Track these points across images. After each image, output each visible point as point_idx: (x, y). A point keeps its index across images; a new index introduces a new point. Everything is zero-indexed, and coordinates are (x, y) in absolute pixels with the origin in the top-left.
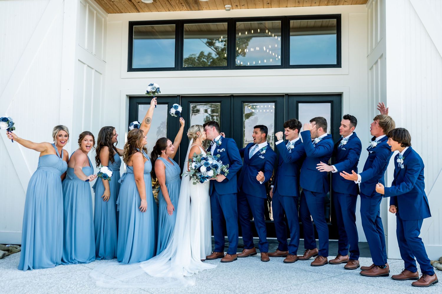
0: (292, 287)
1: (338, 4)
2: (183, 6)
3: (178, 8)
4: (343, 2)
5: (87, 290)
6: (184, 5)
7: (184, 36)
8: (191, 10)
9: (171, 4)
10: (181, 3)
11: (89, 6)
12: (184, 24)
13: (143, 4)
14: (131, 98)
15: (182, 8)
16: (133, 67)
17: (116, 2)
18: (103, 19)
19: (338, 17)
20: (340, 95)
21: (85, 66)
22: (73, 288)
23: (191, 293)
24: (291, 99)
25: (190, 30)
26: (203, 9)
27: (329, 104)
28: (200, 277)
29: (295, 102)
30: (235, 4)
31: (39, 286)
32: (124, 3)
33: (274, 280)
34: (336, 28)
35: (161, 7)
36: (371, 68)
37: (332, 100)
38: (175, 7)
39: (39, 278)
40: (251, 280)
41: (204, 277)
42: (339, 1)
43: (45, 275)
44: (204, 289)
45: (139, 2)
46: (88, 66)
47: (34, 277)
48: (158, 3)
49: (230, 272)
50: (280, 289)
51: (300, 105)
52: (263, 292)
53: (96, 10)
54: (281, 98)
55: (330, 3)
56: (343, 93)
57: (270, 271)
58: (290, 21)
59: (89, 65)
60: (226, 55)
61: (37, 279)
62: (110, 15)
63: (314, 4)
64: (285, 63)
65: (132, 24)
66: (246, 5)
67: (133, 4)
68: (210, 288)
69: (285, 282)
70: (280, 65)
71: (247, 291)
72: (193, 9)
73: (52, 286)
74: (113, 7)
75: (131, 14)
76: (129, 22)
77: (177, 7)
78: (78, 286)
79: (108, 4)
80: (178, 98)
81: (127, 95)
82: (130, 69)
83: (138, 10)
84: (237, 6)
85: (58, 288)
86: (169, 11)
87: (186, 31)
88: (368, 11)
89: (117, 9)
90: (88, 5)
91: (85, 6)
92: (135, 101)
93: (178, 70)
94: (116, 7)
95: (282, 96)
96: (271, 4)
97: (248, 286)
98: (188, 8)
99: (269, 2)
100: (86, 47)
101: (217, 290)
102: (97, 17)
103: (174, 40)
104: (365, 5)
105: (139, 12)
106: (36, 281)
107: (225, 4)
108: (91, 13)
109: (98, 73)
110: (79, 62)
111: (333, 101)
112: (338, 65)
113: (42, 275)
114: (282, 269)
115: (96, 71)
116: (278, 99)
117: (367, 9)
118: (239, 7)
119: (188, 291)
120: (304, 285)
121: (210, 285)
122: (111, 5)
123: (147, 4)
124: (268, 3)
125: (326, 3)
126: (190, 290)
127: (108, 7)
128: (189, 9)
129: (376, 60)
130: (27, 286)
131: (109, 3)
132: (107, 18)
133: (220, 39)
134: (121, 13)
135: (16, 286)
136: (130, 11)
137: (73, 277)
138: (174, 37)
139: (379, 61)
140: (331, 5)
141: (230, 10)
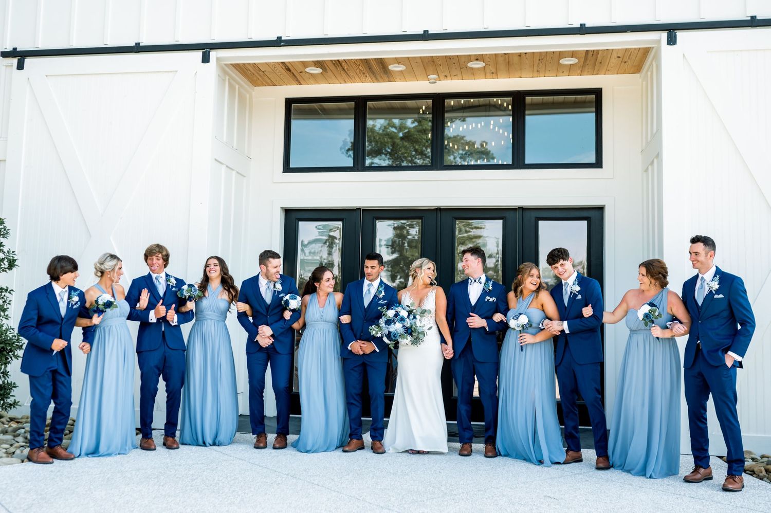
0: (517, 485)
1: (597, 74)
2: (366, 76)
3: (359, 79)
4: (604, 70)
5: (242, 483)
6: (368, 75)
7: (368, 116)
8: (378, 81)
9: (347, 74)
10: (364, 73)
11: (229, 79)
12: (368, 103)
13: (307, 75)
14: (288, 212)
15: (364, 79)
16: (291, 166)
17: (269, 72)
18: (248, 96)
19: (597, 93)
20: (601, 209)
21: (224, 167)
22: (223, 481)
23: (381, 489)
24: (527, 214)
25: (376, 107)
26: (396, 80)
27: (585, 223)
28: (392, 471)
29: (533, 219)
30: (443, 74)
31: (177, 478)
32: (280, 73)
33: (494, 476)
34: (594, 104)
35: (333, 77)
36: (646, 170)
37: (589, 216)
38: (354, 78)
39: (174, 468)
40: (462, 476)
41: (397, 472)
42: (598, 70)
43: (180, 465)
44: (399, 485)
45: (301, 72)
46: (227, 166)
47: (167, 468)
48: (330, 73)
49: (434, 466)
50: (502, 487)
51: (541, 223)
52: (477, 490)
53: (238, 83)
54: (512, 213)
55: (586, 73)
56: (605, 205)
57: (490, 465)
58: (526, 98)
59: (229, 166)
60: (430, 136)
61: (171, 470)
62: (257, 88)
63: (561, 74)
64: (518, 161)
65: (289, 102)
66: (460, 76)
67: (292, 75)
68: (406, 484)
69: (510, 479)
70: (511, 163)
71: (457, 488)
72: (380, 80)
73: (194, 478)
74: (263, 79)
75: (289, 87)
76: (286, 99)
77: (357, 79)
78: (229, 479)
79: (256, 75)
80: (358, 212)
81: (282, 208)
82: (287, 169)
83: (299, 82)
84: (446, 76)
85: (203, 480)
86: (345, 82)
87: (370, 108)
88: (642, 84)
89: (269, 81)
90: (227, 78)
91: (224, 80)
92: (294, 215)
93: (358, 170)
94: (267, 78)
95: (513, 210)
96: (497, 73)
97: (457, 483)
98: (374, 79)
99: (494, 71)
100: (225, 139)
101: (416, 487)
102: (240, 93)
103: (353, 121)
104: (637, 75)
105: (300, 83)
106: (171, 472)
107: (428, 74)
108: (231, 87)
109: (240, 175)
110: (216, 162)
111: (590, 218)
112: (598, 164)
113: (176, 465)
114: (508, 464)
115: (237, 172)
116: (507, 214)
117: (640, 80)
118: (449, 77)
119: (377, 487)
120: (535, 482)
121: (406, 481)
122: (260, 75)
123: (313, 74)
124: (493, 73)
125: (579, 72)
126: (379, 486)
127: (255, 78)
128: (375, 81)
129: (651, 161)
130: (162, 478)
131: (258, 73)
132: (253, 93)
133: (421, 110)
134: (274, 85)
135: (148, 478)
136: (287, 83)
137: (219, 468)
138: (353, 116)
139: (655, 161)
140: (587, 75)
141: (435, 82)
